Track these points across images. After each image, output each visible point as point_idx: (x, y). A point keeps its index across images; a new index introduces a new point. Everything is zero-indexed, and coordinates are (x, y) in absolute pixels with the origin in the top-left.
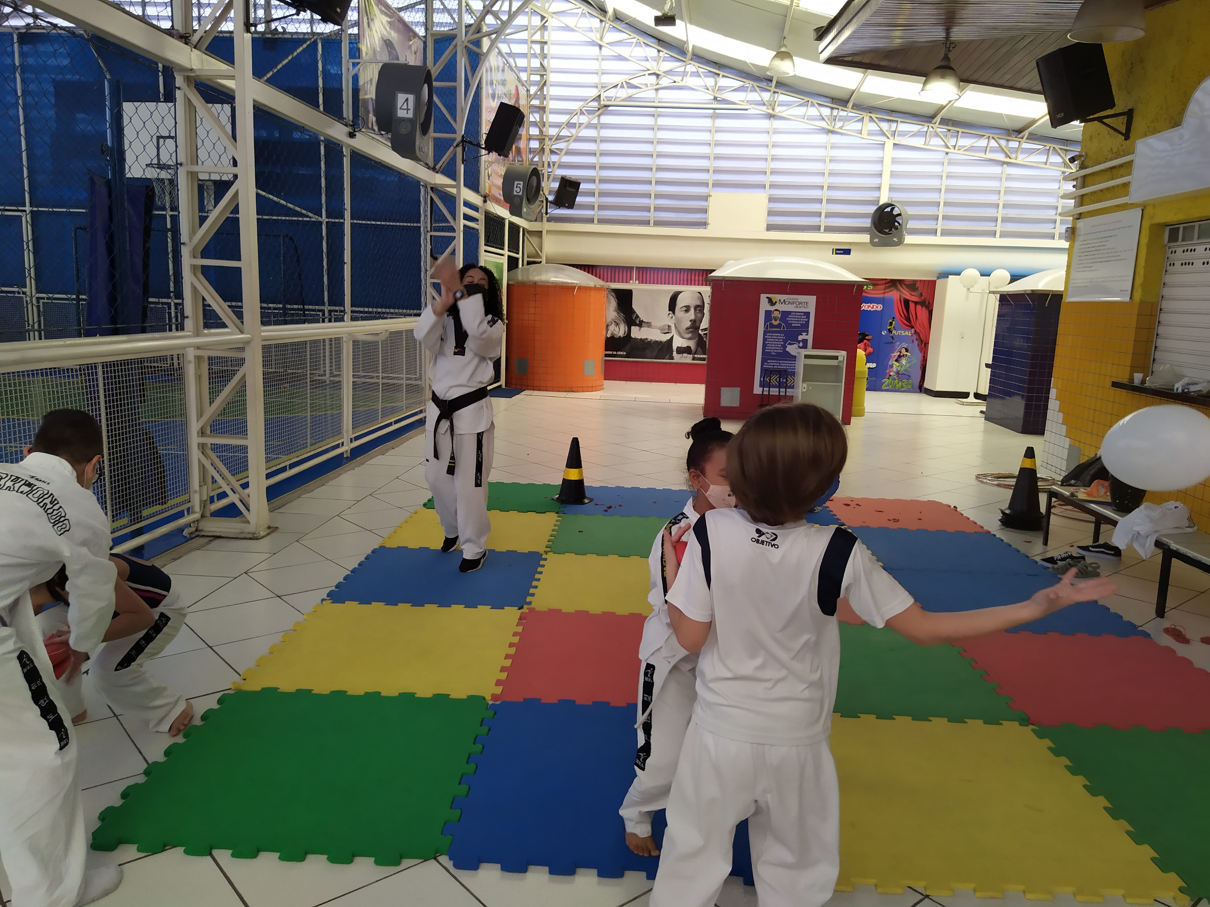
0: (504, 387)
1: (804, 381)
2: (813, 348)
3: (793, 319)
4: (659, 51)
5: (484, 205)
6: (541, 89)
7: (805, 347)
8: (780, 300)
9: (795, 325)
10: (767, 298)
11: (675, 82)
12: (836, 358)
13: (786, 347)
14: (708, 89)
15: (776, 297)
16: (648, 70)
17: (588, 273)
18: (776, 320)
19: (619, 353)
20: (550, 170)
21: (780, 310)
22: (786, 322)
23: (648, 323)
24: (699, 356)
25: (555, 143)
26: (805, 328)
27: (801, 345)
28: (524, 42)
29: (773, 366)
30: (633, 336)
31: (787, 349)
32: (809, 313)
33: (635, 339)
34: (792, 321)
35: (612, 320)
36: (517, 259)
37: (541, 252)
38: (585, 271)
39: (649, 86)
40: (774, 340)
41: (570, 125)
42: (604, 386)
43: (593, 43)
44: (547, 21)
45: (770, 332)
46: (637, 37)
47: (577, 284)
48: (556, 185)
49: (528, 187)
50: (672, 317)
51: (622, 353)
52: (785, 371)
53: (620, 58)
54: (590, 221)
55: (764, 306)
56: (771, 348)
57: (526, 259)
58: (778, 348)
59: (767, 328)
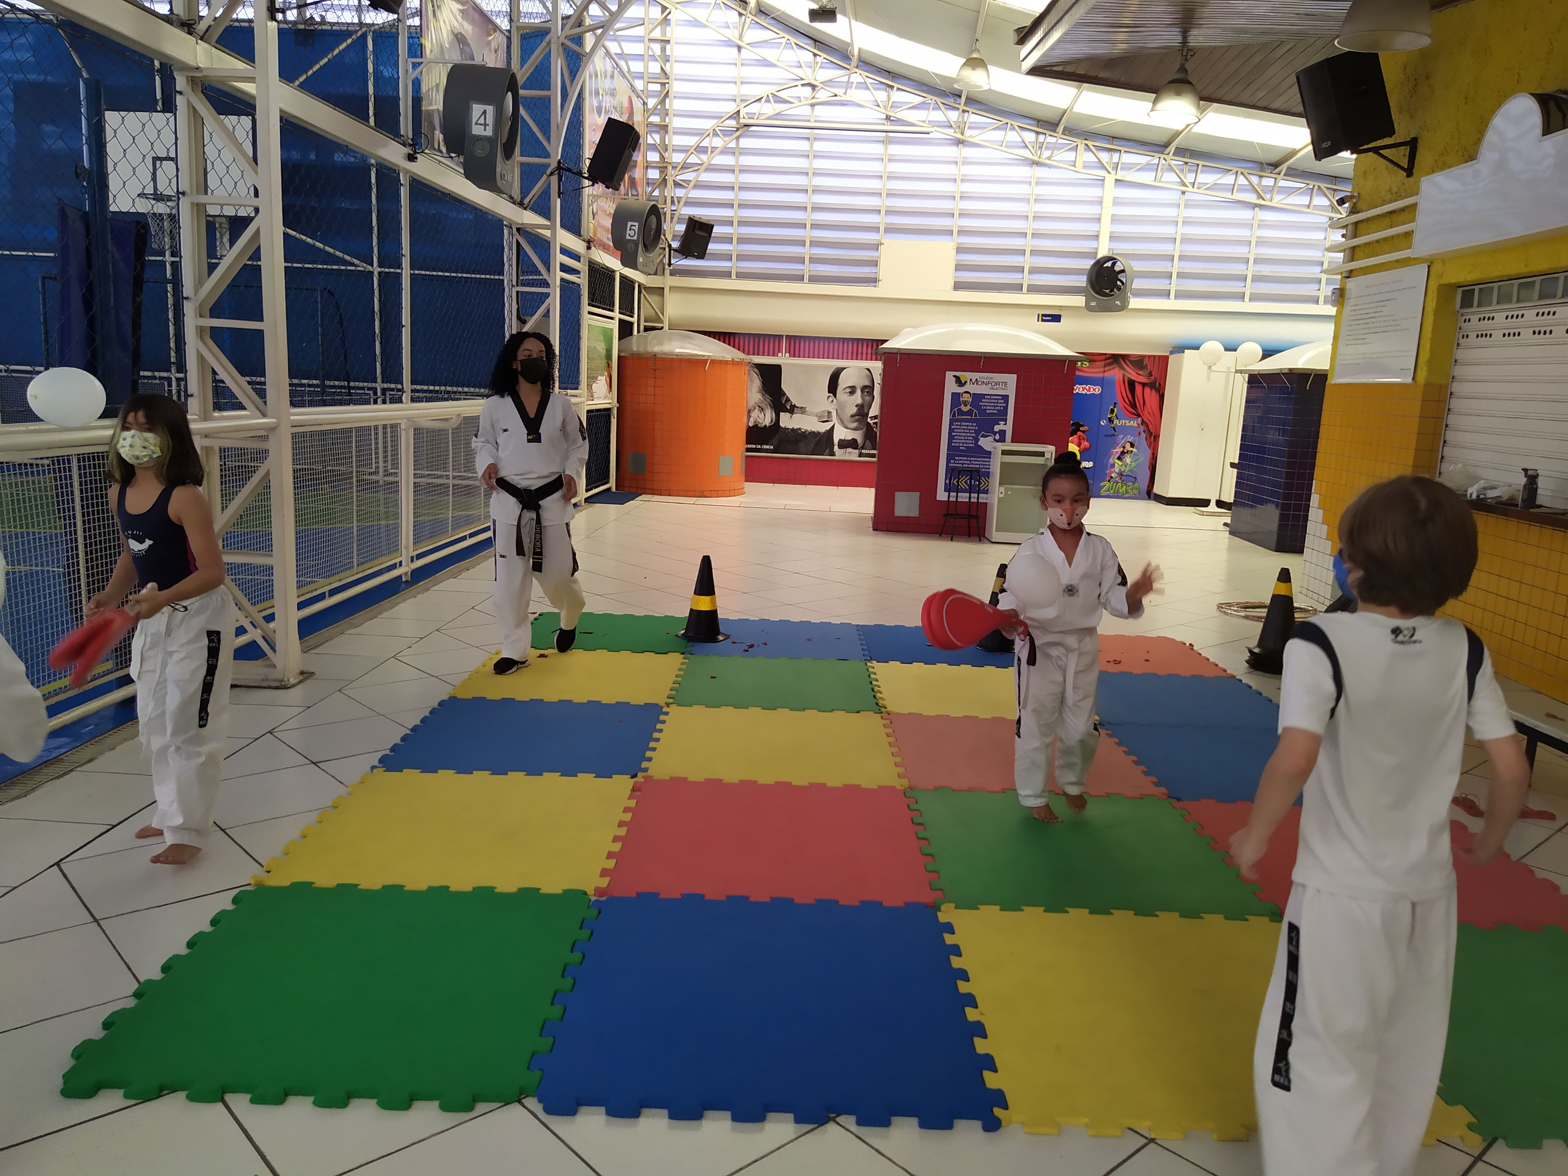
0: (614, 490)
1: (1001, 484)
2: (1012, 442)
3: (987, 404)
4: (815, 55)
5: (587, 253)
6: (663, 102)
7: (1002, 440)
8: (971, 379)
9: (991, 411)
10: (954, 376)
11: (836, 95)
12: (1042, 454)
13: (979, 440)
14: (878, 106)
15: (965, 376)
16: (802, 79)
17: (724, 342)
18: (966, 406)
19: (765, 447)
20: (674, 208)
21: (971, 392)
22: (979, 408)
23: (801, 408)
24: (867, 451)
25: (680, 173)
26: (1002, 415)
27: (997, 437)
28: (639, 39)
29: (962, 464)
30: (782, 425)
31: (979, 443)
32: (1008, 396)
33: (786, 429)
35: (756, 403)
36: (632, 324)
37: (663, 315)
38: (719, 340)
39: (802, 99)
40: (963, 431)
41: (700, 150)
42: (745, 490)
43: (729, 43)
44: (670, 13)
45: (958, 420)
46: (787, 37)
47: (709, 356)
48: (682, 228)
49: (644, 229)
50: (832, 401)
51: (768, 447)
52: (978, 471)
53: (765, 63)
54: (727, 275)
55: (950, 387)
56: (960, 441)
57: (642, 324)
58: (968, 441)
59: (954, 415)
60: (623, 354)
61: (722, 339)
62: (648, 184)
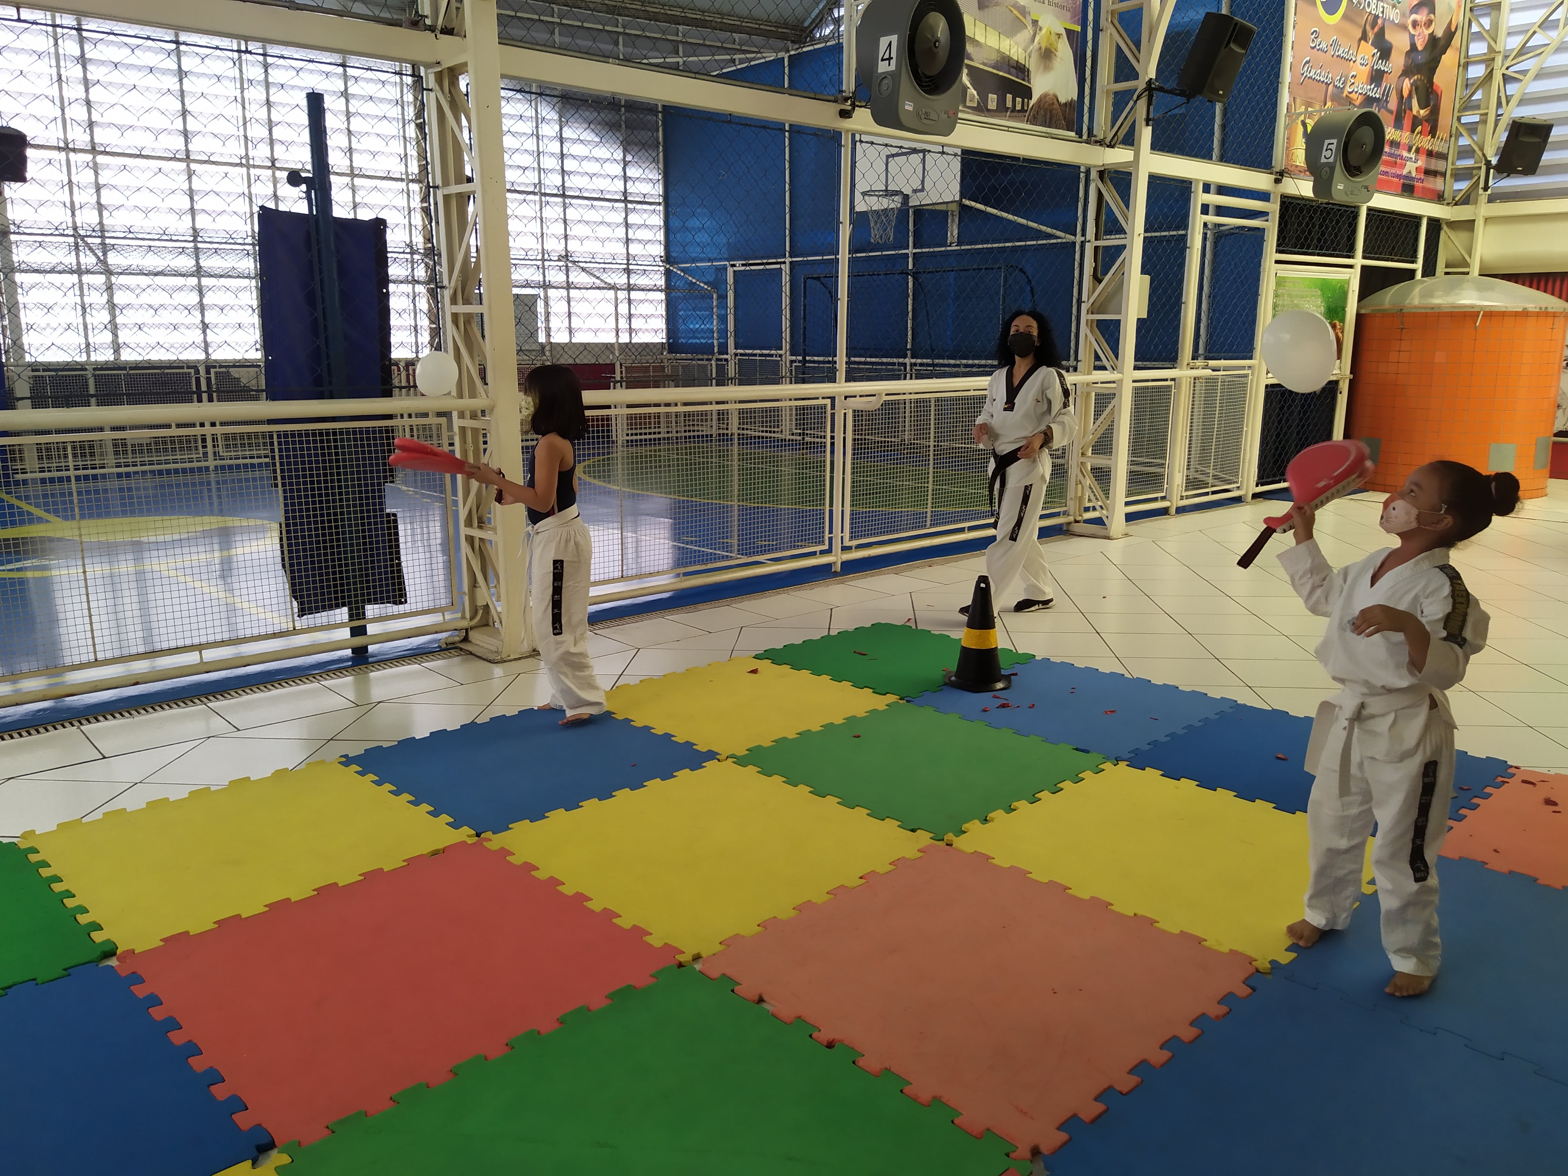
5: (1274, 187)
20: (1500, 112)
25: (1514, 62)
37: (1471, 256)
41: (1547, 26)
48: (1504, 137)
49: (1346, 146)
57: (1441, 270)
60: (1363, 311)
61: (1527, 283)
62: (1467, 85)
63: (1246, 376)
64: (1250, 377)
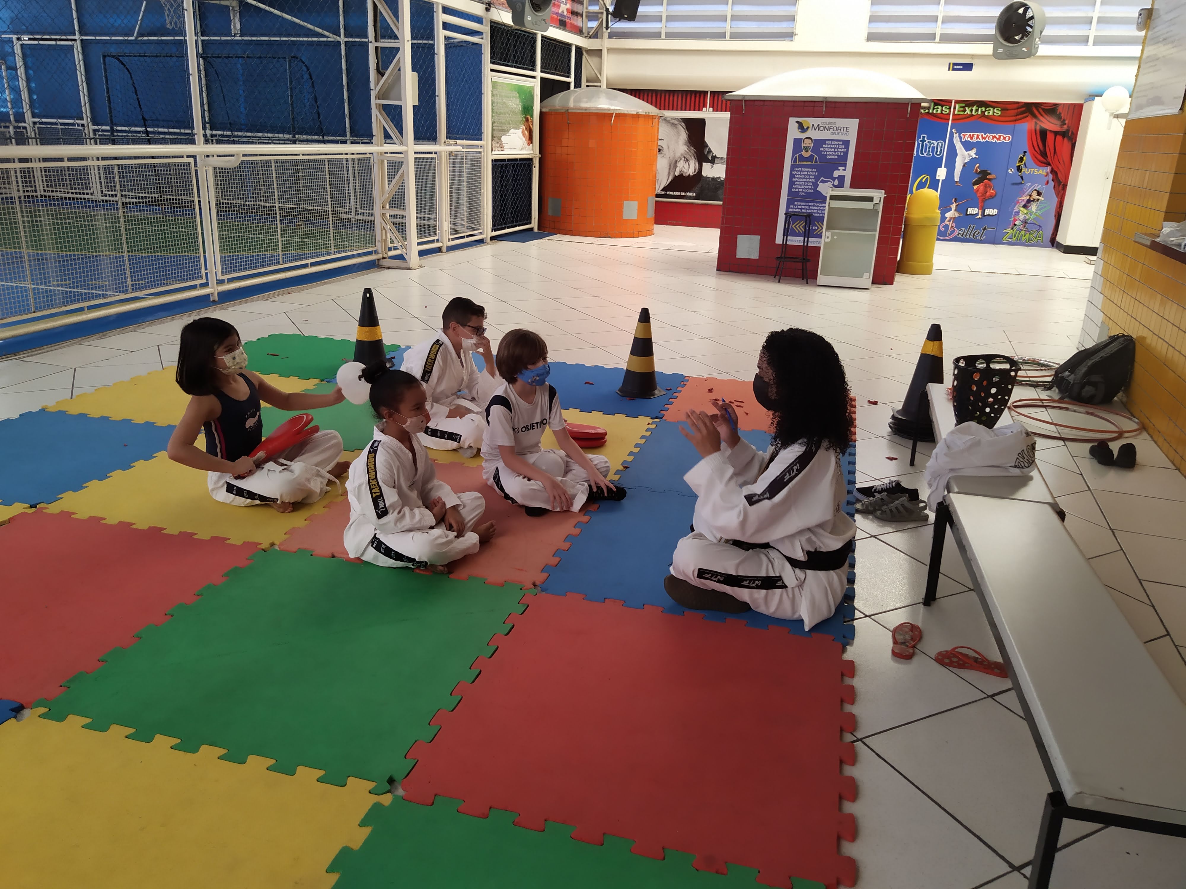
0: (536, 230)
1: (828, 228)
2: (851, 187)
3: (828, 149)
5: (485, 13)
7: (841, 185)
8: (813, 125)
9: (831, 157)
10: (797, 122)
12: (873, 199)
13: (818, 185)
15: (808, 122)
18: (807, 151)
19: (688, 194)
21: (813, 138)
22: (819, 153)
23: (719, 158)
26: (842, 160)
27: (836, 182)
29: (800, 209)
32: (849, 142)
33: (706, 178)
34: (827, 151)
35: (682, 155)
36: (568, 84)
37: (601, 75)
40: (803, 177)
42: (655, 231)
45: (799, 166)
47: (614, 110)
51: (691, 194)
54: (657, 35)
55: (793, 132)
56: (799, 187)
57: (584, 84)
58: (807, 187)
59: (795, 161)
61: (637, 96)
63: (479, 153)
64: (482, 154)
